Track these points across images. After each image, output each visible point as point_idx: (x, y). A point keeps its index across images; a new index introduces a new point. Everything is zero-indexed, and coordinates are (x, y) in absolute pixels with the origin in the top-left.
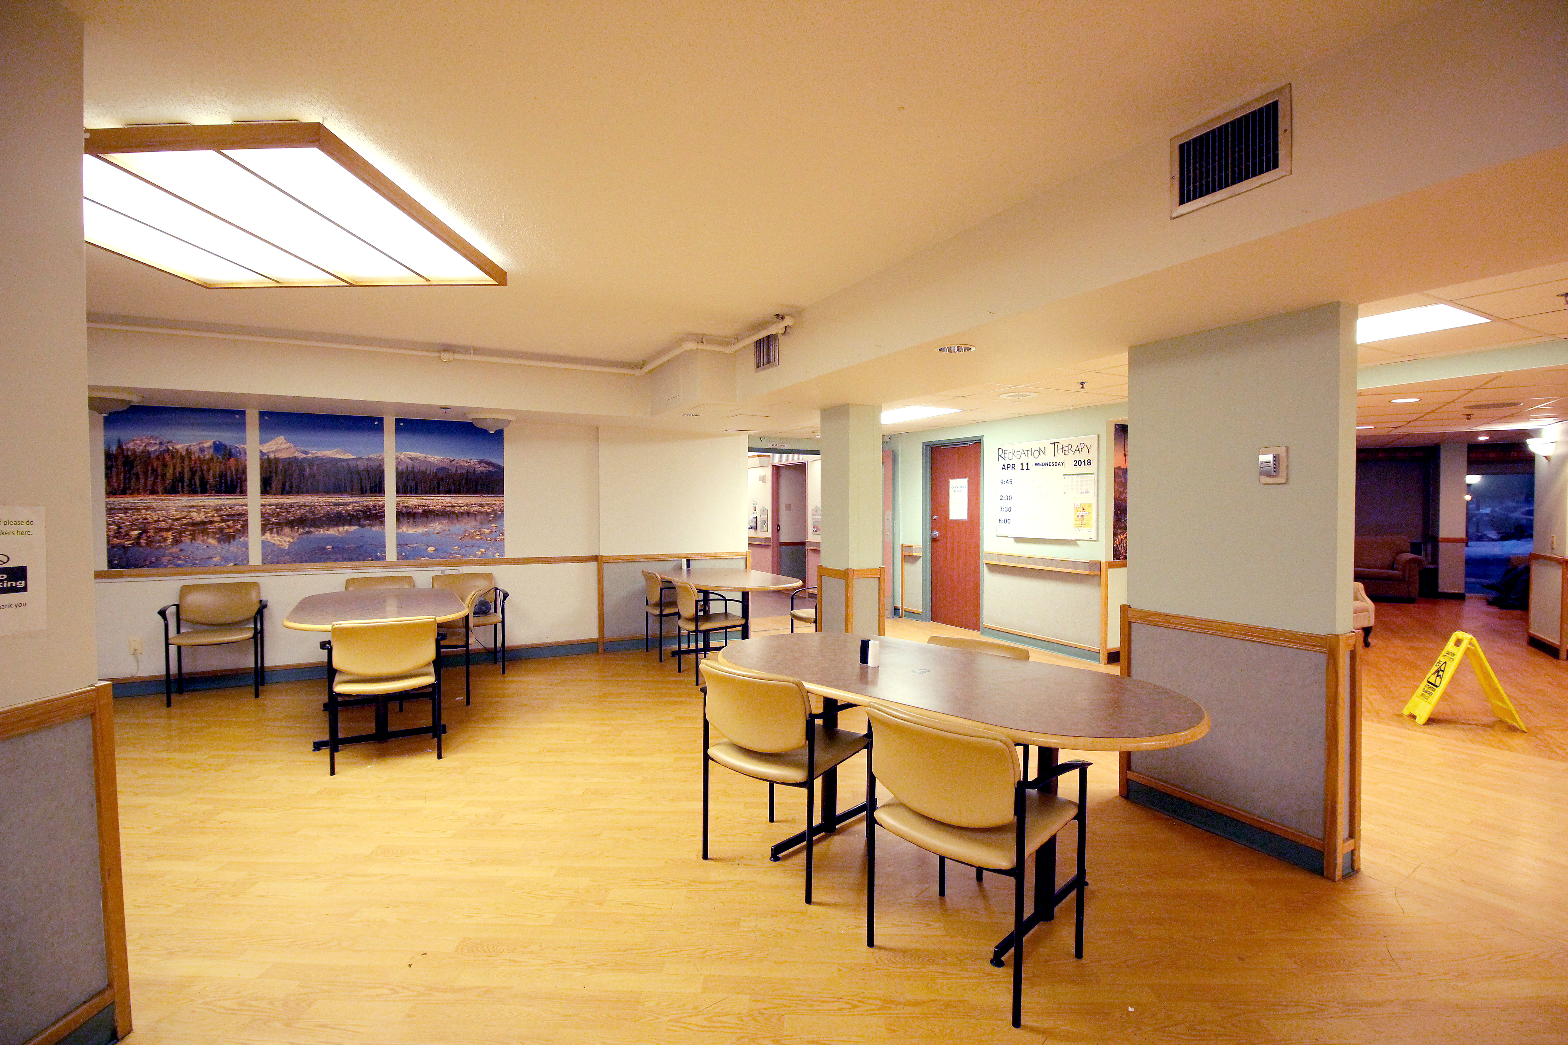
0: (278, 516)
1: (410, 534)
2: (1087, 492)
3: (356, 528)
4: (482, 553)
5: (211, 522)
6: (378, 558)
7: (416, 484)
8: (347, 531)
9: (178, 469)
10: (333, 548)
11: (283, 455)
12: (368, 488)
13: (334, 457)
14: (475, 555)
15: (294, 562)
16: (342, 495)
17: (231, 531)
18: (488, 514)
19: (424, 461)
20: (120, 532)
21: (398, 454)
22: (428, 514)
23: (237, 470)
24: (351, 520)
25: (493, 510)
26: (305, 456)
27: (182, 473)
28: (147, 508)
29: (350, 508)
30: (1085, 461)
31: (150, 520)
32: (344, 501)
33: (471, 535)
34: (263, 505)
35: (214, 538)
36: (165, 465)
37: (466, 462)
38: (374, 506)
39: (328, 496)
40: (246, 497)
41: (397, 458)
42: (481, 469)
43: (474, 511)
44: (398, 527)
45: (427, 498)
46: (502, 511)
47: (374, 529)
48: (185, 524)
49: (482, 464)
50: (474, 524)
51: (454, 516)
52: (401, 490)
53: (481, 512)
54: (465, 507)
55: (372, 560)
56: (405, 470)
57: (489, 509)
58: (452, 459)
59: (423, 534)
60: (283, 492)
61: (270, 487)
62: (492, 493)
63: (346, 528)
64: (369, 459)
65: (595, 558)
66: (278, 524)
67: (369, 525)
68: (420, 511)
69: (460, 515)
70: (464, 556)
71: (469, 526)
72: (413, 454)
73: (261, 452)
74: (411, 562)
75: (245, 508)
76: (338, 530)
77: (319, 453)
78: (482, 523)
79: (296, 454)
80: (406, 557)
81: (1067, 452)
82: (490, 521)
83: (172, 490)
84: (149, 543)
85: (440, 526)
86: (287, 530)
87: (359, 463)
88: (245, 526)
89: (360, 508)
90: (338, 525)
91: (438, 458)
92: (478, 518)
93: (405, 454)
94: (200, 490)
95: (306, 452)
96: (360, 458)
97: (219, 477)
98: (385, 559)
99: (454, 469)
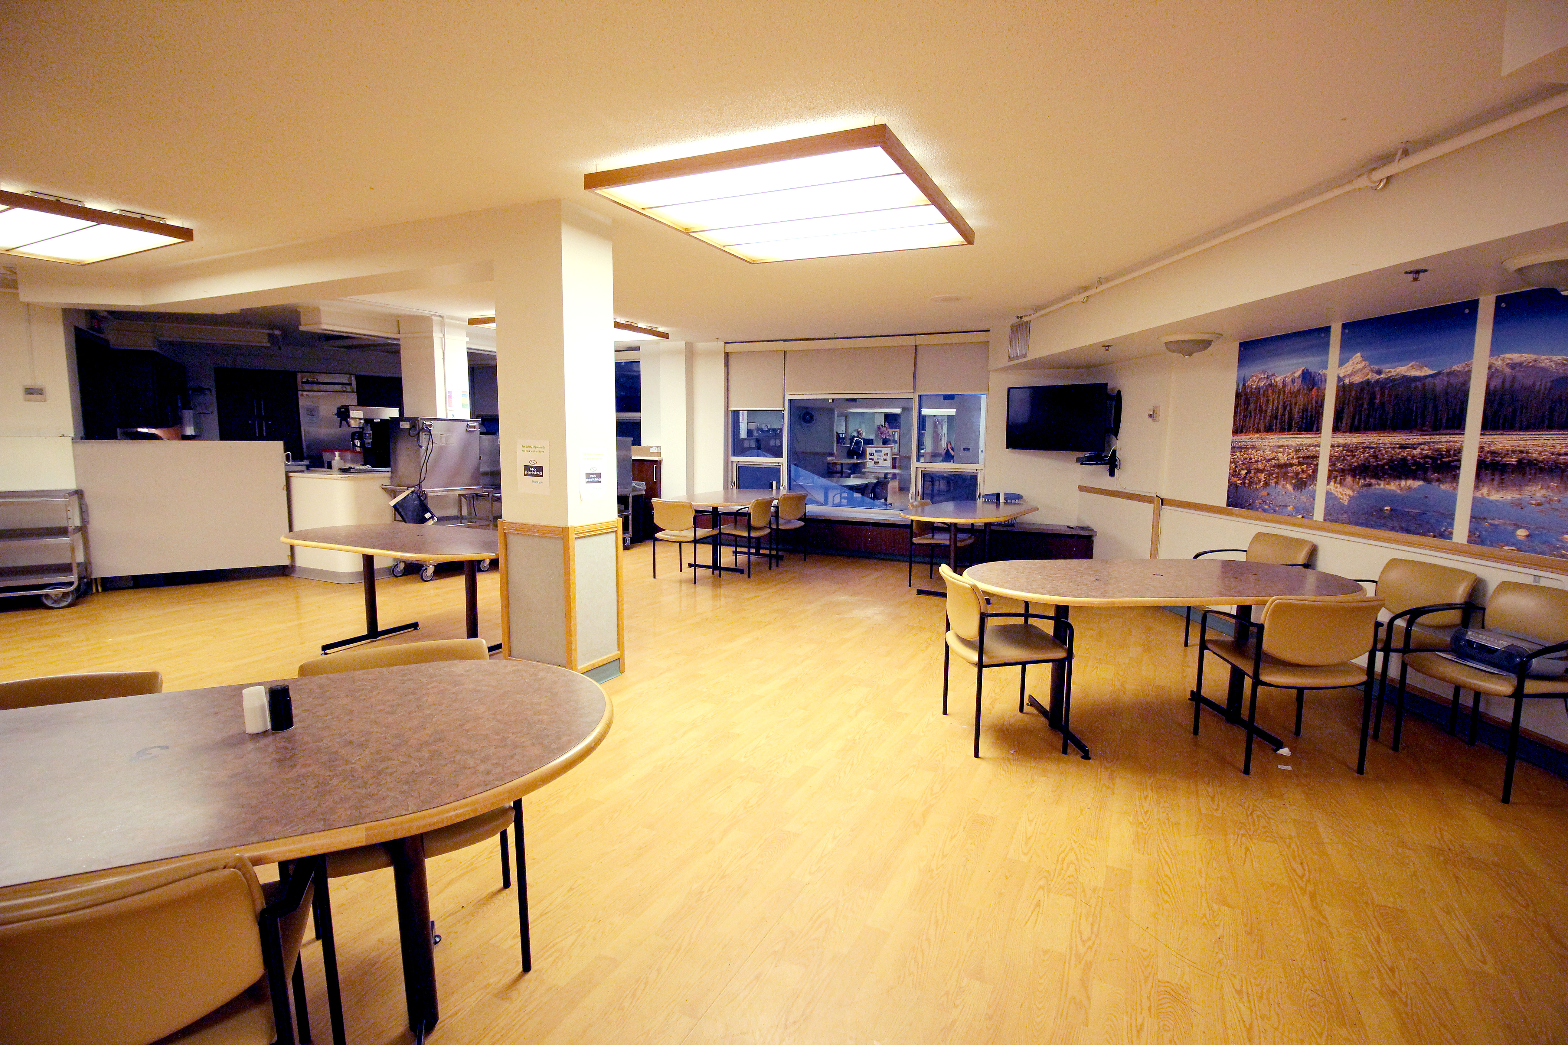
0: (1343, 460)
1: (1491, 502)
5: (1291, 465)
6: (1442, 535)
7: (1515, 411)
8: (1410, 488)
9: (1275, 404)
10: (1391, 510)
11: (1357, 379)
12: (1445, 421)
13: (1409, 374)
15: (1350, 523)
16: (1411, 432)
17: (1304, 476)
19: (1534, 368)
20: (1236, 471)
21: (1493, 360)
22: (1525, 468)
23: (1317, 402)
24: (1415, 471)
26: (1378, 377)
27: (1277, 409)
28: (1253, 447)
29: (1416, 452)
31: (1253, 460)
32: (1410, 442)
34: (1332, 446)
35: (1291, 483)
36: (1268, 401)
38: (1448, 451)
39: (1396, 434)
40: (1318, 436)
41: (1490, 367)
44: (1476, 487)
45: (1528, 437)
47: (1443, 487)
48: (1274, 466)
52: (1489, 424)
55: (1434, 536)
56: (1499, 387)
59: (1513, 504)
60: (1354, 429)
61: (1342, 423)
63: (1410, 482)
64: (1450, 374)
66: (1343, 471)
67: (1438, 480)
68: (1513, 460)
72: (1517, 357)
73: (1339, 377)
74: (1485, 549)
75: (1318, 449)
76: (1400, 485)
77: (1393, 370)
79: (1369, 377)
80: (1482, 541)
83: (1269, 429)
84: (1251, 483)
85: (1544, 492)
86: (1349, 479)
87: (1437, 381)
88: (1315, 471)
89: (1430, 452)
90: (1399, 477)
91: (1558, 358)
93: (1503, 360)
94: (1287, 427)
95: (1379, 372)
96: (1439, 373)
97: (1303, 411)
98: (1451, 539)
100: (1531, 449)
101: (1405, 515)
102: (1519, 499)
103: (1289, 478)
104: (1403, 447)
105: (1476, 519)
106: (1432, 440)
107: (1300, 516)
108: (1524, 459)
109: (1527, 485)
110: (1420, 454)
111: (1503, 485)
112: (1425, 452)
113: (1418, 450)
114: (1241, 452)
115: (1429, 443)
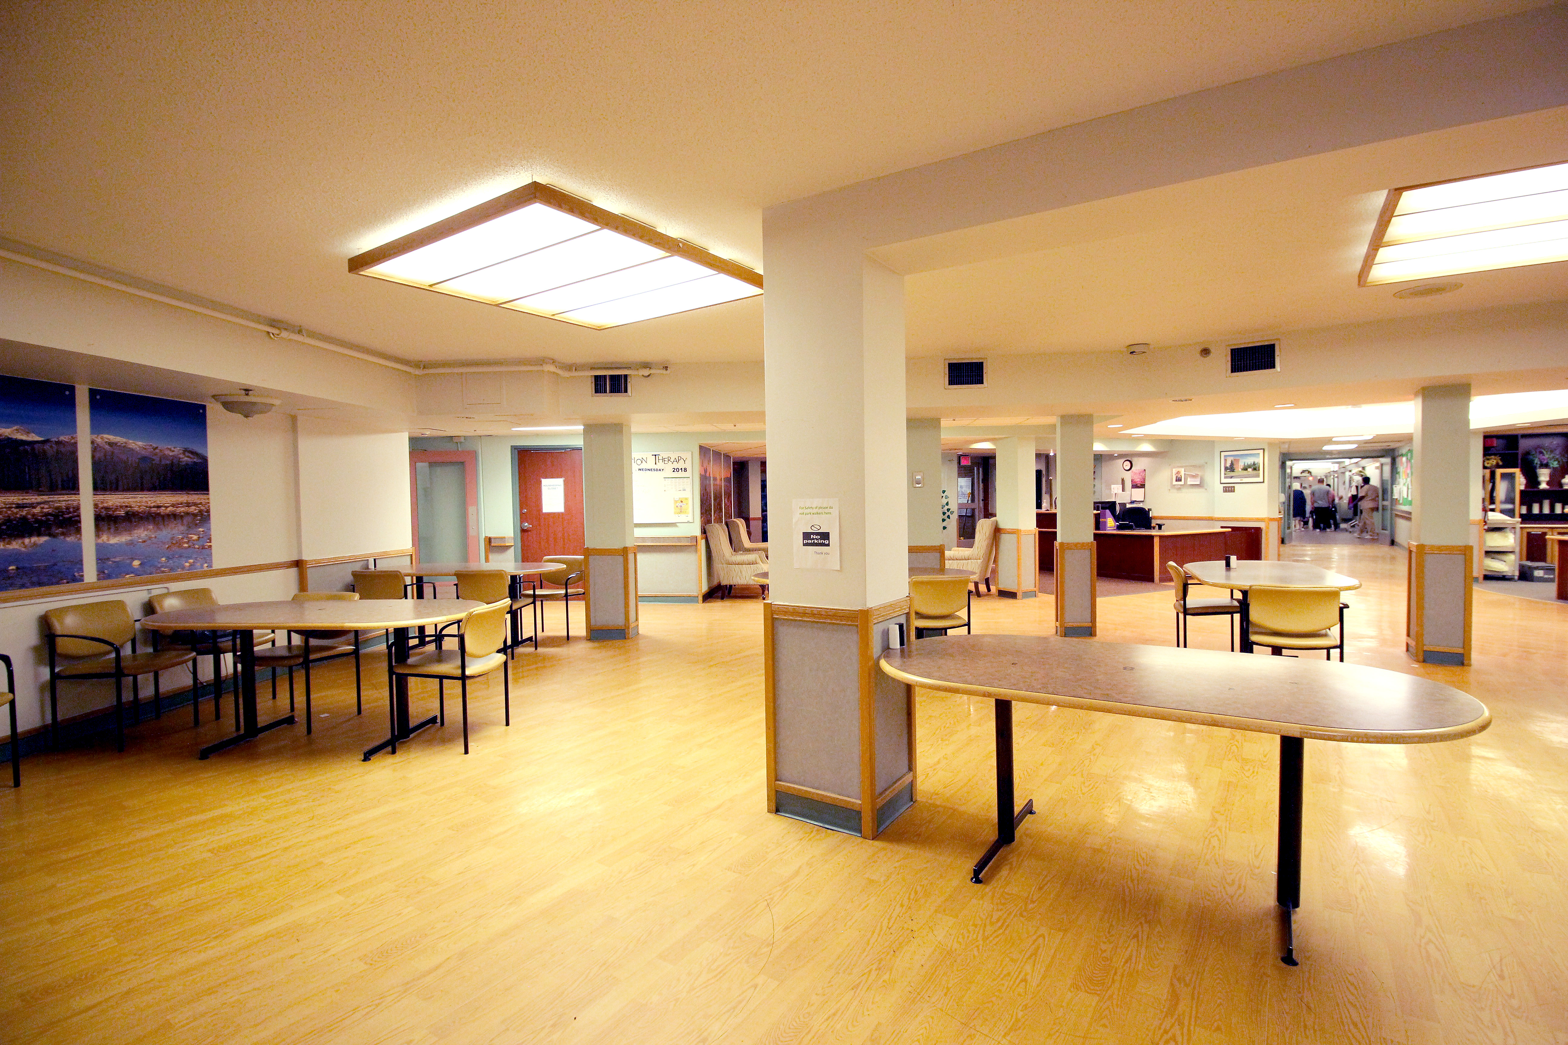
1: (111, 545)
2: (684, 490)
4: (191, 565)
7: (117, 477)
8: (35, 544)
10: (18, 568)
12: (59, 483)
13: (14, 436)
14: (183, 568)
16: (27, 493)
18: (195, 515)
19: (124, 448)
21: (94, 437)
22: (132, 519)
24: (39, 528)
25: (199, 512)
29: (37, 510)
30: (681, 469)
32: (28, 501)
33: (179, 544)
37: (170, 450)
38: (68, 508)
39: (8, 495)
41: (93, 442)
42: (186, 459)
43: (180, 513)
44: (98, 535)
45: (130, 496)
46: (208, 511)
47: (68, 539)
49: (187, 454)
50: (182, 528)
51: (160, 519)
52: (99, 486)
53: (187, 514)
54: (171, 508)
55: (68, 583)
56: (102, 458)
57: (196, 509)
58: (155, 446)
62: (197, 490)
63: (34, 539)
64: (59, 443)
65: (298, 564)
67: (63, 534)
68: (122, 513)
70: (172, 569)
72: (112, 438)
74: (113, 581)
76: (23, 543)
80: (109, 577)
81: (666, 462)
82: (196, 525)
85: (146, 532)
87: (47, 447)
89: (50, 510)
90: (22, 536)
91: (140, 443)
92: (185, 521)
93: (102, 438)
96: (45, 440)
98: (83, 581)
99: (158, 459)
100: (133, 504)
101: (33, 570)
104: (20, 506)
106: (51, 499)
108: (129, 511)
109: (135, 530)
110: (42, 512)
111: (117, 532)
112: (45, 510)
115: (49, 502)
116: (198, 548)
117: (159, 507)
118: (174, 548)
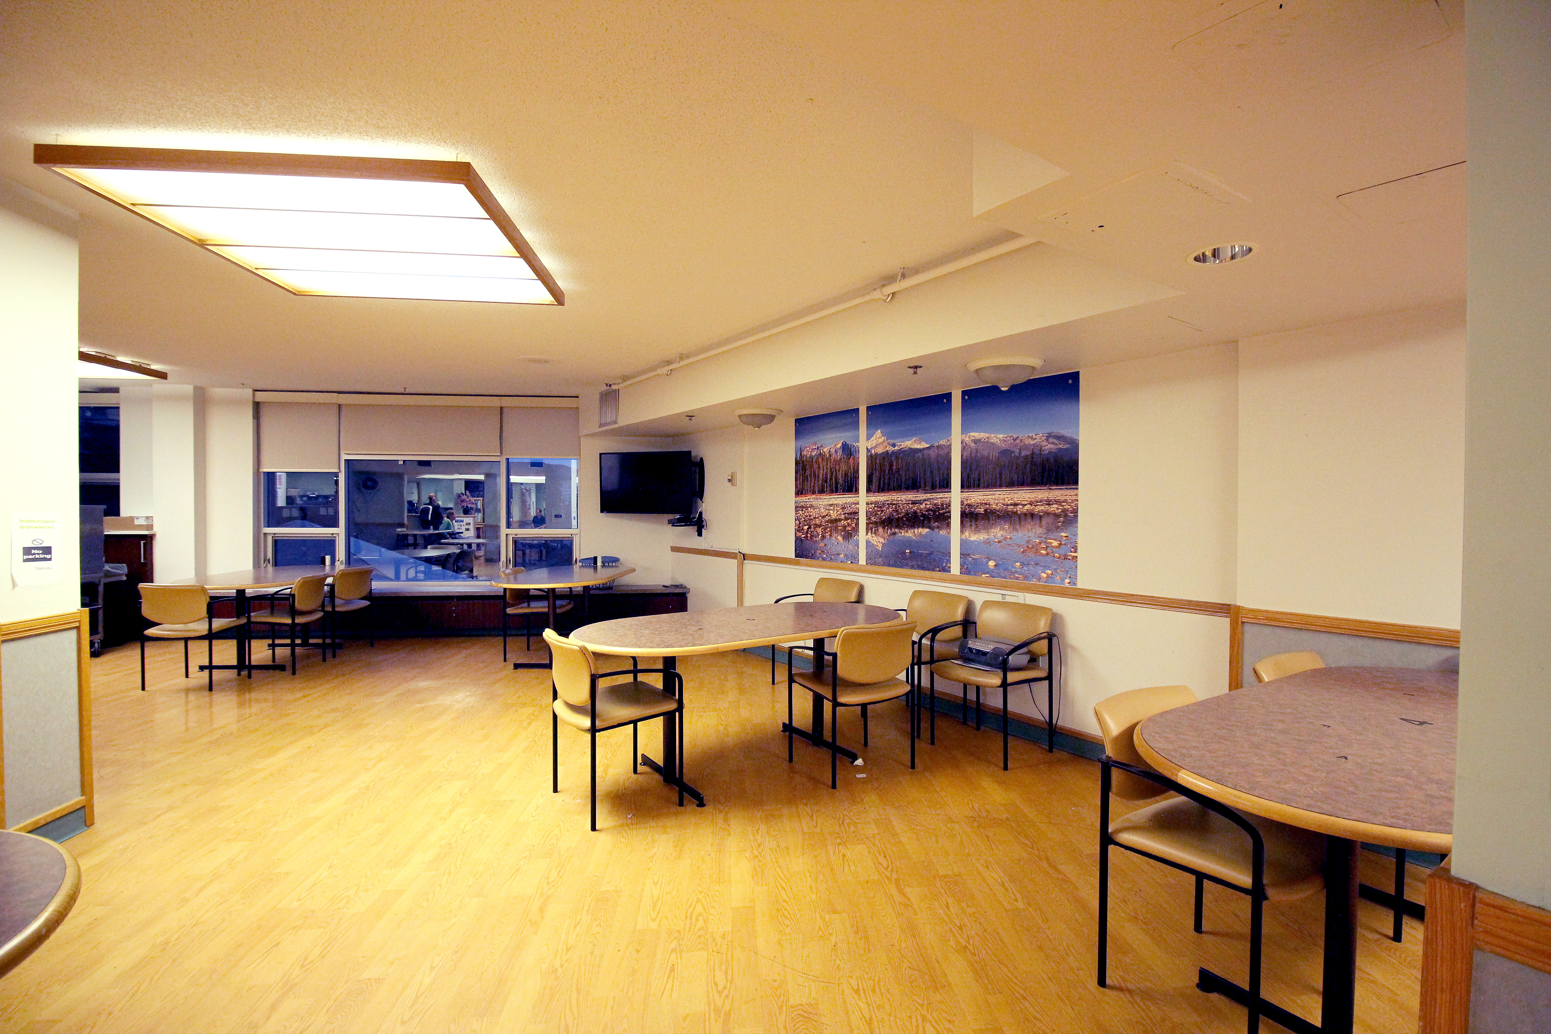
0: (876, 515)
1: (972, 542)
3: (927, 530)
4: (1048, 577)
5: (840, 520)
7: (979, 474)
9: (825, 471)
11: (880, 450)
12: (938, 482)
13: (913, 447)
14: (1039, 579)
15: (884, 565)
16: (918, 492)
17: (850, 529)
18: (1057, 516)
19: (988, 443)
21: (963, 437)
23: (854, 469)
25: (1062, 511)
26: (893, 449)
27: (826, 474)
33: (1035, 549)
34: (867, 504)
35: (841, 535)
36: (819, 468)
37: (1031, 438)
38: (942, 505)
39: (908, 493)
40: (857, 495)
41: (962, 443)
42: (1049, 447)
43: (1039, 512)
44: (962, 532)
46: (1075, 511)
47: (941, 532)
48: (827, 522)
49: (1051, 440)
50: (1040, 531)
51: (1017, 518)
52: (966, 485)
53: (1047, 514)
54: (1029, 506)
55: (939, 571)
56: (969, 455)
57: (1058, 509)
58: (1015, 436)
60: (881, 489)
61: (872, 484)
62: (1063, 484)
63: (920, 530)
64: (938, 447)
65: (1228, 609)
66: (876, 523)
67: (938, 527)
68: (982, 511)
69: (1023, 517)
70: (1026, 578)
71: (1031, 533)
72: (977, 435)
73: (867, 448)
74: (971, 578)
75: (857, 506)
77: (903, 444)
78: (1049, 530)
79: (887, 449)
82: (1058, 527)
83: (822, 491)
85: (1002, 532)
86: (881, 530)
87: (931, 452)
88: (857, 524)
91: (1001, 436)
92: (1044, 522)
93: (969, 437)
94: (835, 490)
95: (894, 445)
96: (932, 446)
97: (845, 476)
98: (950, 571)
99: (1018, 451)
100: (992, 502)
102: (987, 539)
103: (839, 531)
104: (914, 503)
105: (964, 555)
106: (932, 497)
107: (850, 562)
109: (992, 528)
110: (925, 508)
111: (977, 530)
112: (928, 506)
113: (924, 505)
114: (802, 510)
116: (1059, 558)
117: (1016, 505)
118: (1031, 554)
